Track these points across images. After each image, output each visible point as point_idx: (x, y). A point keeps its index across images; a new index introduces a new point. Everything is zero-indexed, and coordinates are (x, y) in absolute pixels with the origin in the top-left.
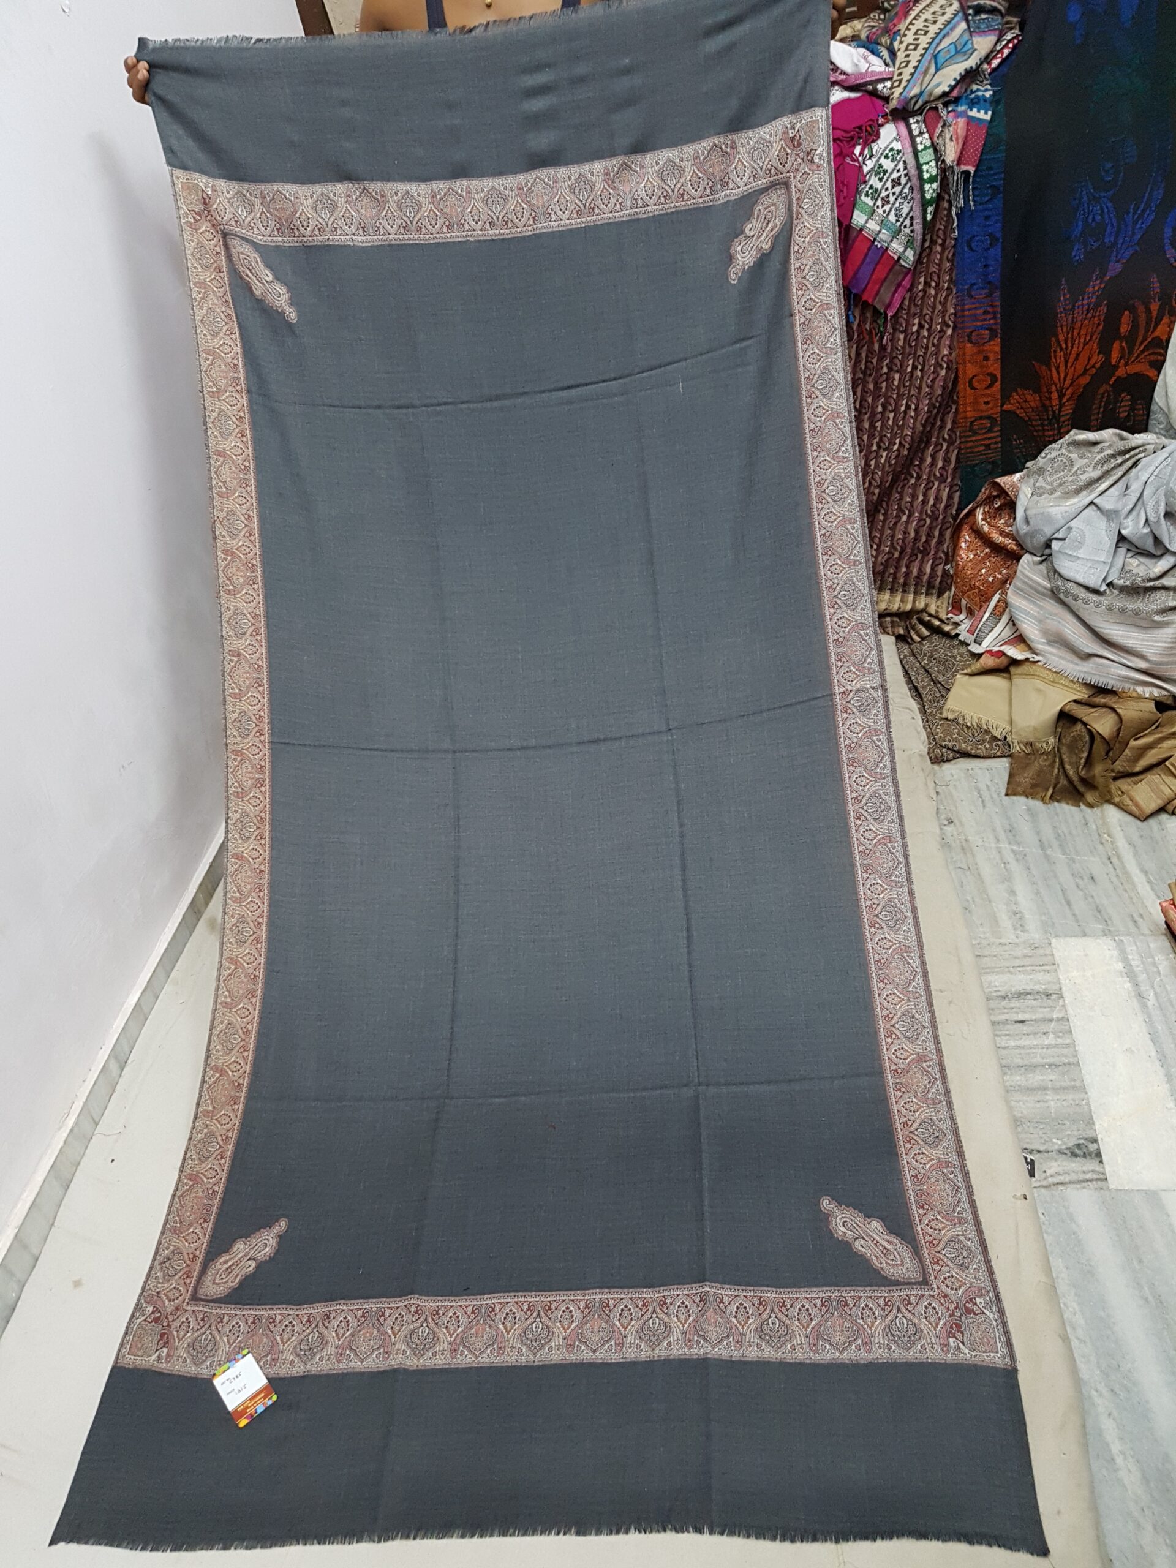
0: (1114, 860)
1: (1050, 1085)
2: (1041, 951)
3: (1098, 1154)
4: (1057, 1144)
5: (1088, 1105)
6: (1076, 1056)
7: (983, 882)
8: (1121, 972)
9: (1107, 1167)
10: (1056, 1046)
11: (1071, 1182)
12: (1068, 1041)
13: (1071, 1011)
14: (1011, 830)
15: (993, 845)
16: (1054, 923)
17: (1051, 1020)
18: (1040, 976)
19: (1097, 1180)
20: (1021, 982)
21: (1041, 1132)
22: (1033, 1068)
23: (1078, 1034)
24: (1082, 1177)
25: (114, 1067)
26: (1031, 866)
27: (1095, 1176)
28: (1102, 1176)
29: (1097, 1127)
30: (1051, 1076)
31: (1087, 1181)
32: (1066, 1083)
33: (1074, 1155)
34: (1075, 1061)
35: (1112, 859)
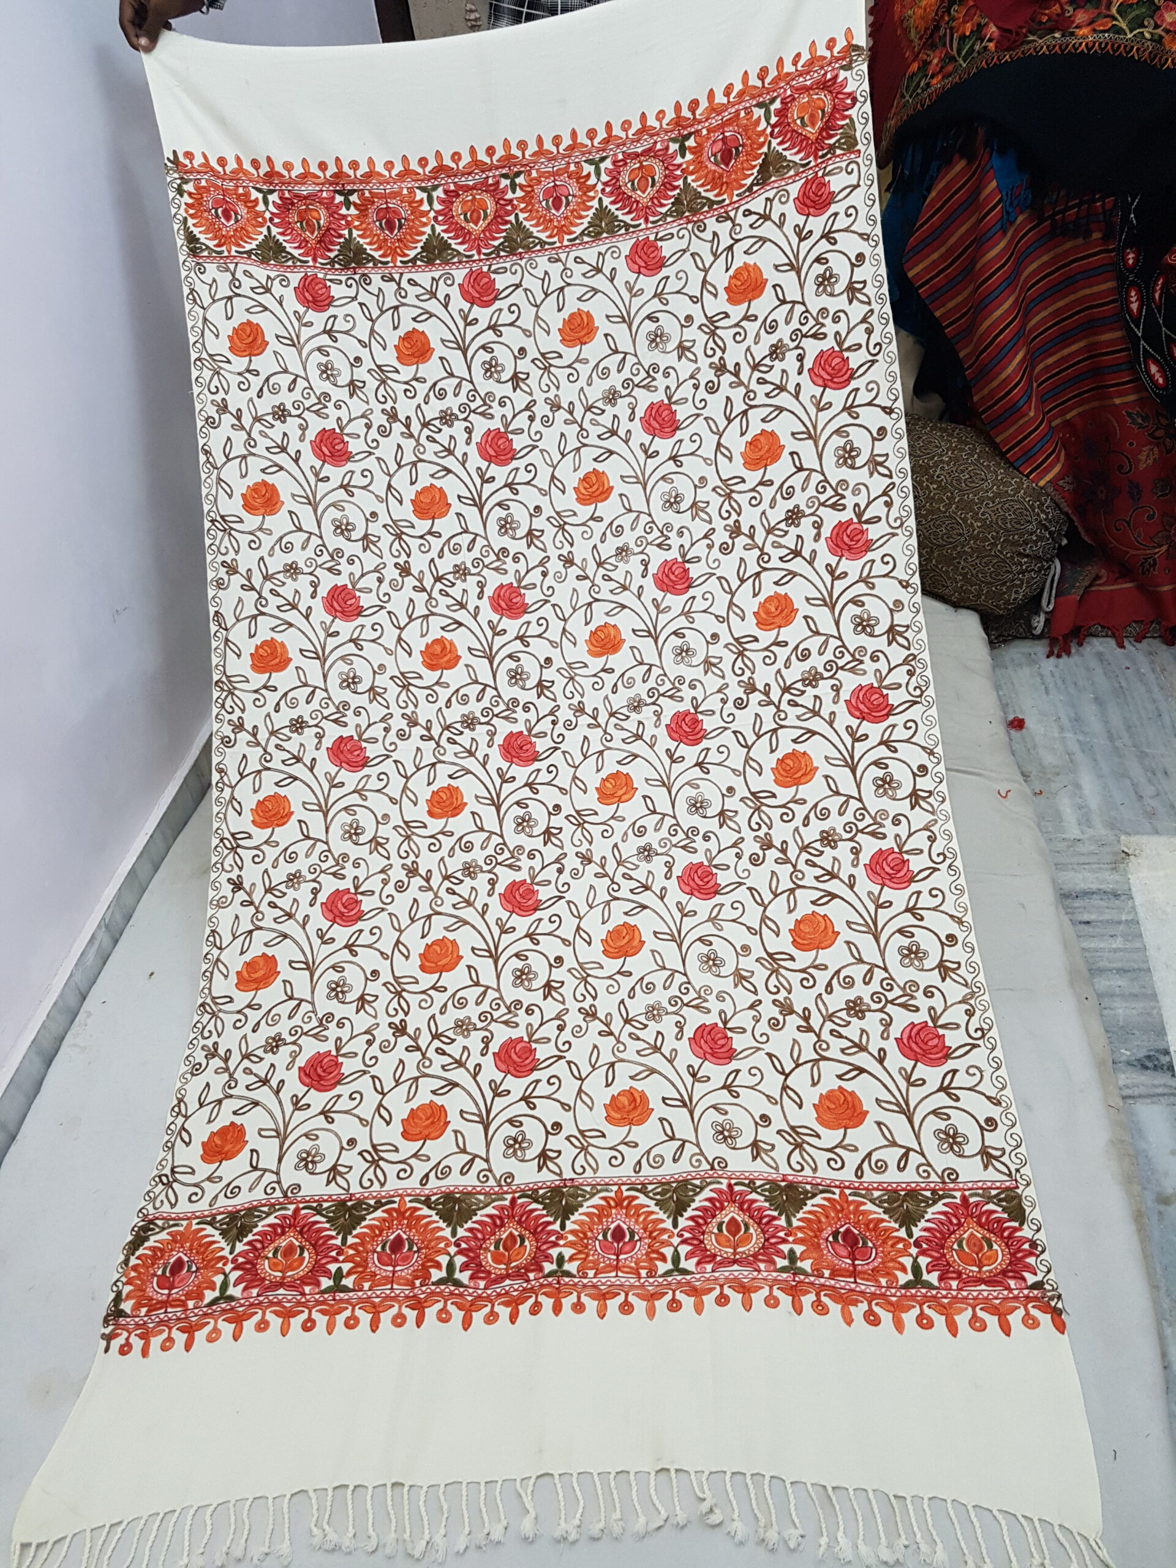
1: (1117, 991)
3: (1170, 1067)
4: (1126, 1054)
5: (1159, 1013)
6: (1146, 961)
10: (1125, 950)
11: (1140, 1096)
12: (1138, 945)
13: (1142, 914)
14: (1077, 719)
15: (1056, 735)
16: (1123, 820)
17: (1120, 922)
18: (1108, 875)
19: (1170, 1095)
20: (1086, 880)
23: (1149, 939)
24: (1153, 1091)
26: (1099, 757)
27: (1166, 1091)
28: (1174, 1091)
29: (1169, 1038)
30: (1118, 983)
31: (1158, 1095)
32: (1135, 990)
33: (1147, 1068)
34: (1145, 966)
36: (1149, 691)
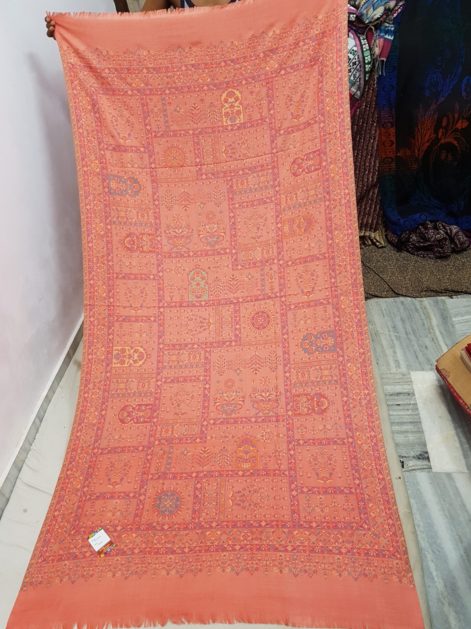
1: (410, 430)
2: (406, 377)
3: (428, 459)
4: (412, 454)
5: (424, 438)
6: (420, 419)
7: (383, 348)
8: (437, 385)
9: (431, 463)
11: (418, 469)
12: (417, 413)
13: (418, 401)
14: (394, 327)
15: (387, 333)
16: (411, 365)
17: (410, 404)
18: (406, 387)
19: (428, 468)
20: (398, 389)
21: (406, 449)
22: (403, 423)
23: (420, 410)
24: (422, 467)
25: (37, 421)
26: (402, 342)
28: (429, 467)
29: (428, 447)
30: (410, 427)
31: (423, 469)
32: (416, 430)
33: (419, 458)
34: (419, 421)
35: (434, 340)
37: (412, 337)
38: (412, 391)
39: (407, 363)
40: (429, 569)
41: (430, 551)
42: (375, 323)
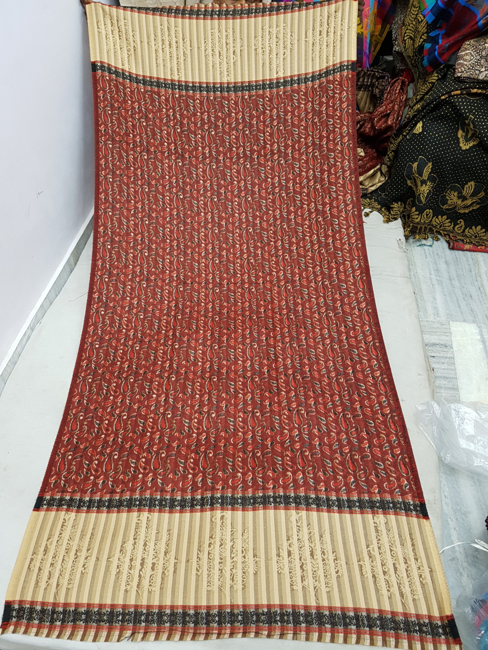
0: (481, 289)
1: (443, 386)
2: (445, 326)
5: (459, 396)
6: (456, 375)
7: (422, 292)
8: (479, 340)
10: (447, 369)
12: (453, 368)
13: (455, 355)
14: (437, 270)
15: (428, 276)
16: (452, 315)
17: (446, 358)
18: (443, 337)
20: (435, 339)
23: (457, 365)
26: (445, 287)
30: (442, 382)
32: (450, 386)
34: (455, 377)
35: (481, 288)
36: (467, 260)
37: (456, 283)
38: (450, 343)
39: (448, 312)
40: (450, 537)
41: (454, 519)
42: (415, 264)
